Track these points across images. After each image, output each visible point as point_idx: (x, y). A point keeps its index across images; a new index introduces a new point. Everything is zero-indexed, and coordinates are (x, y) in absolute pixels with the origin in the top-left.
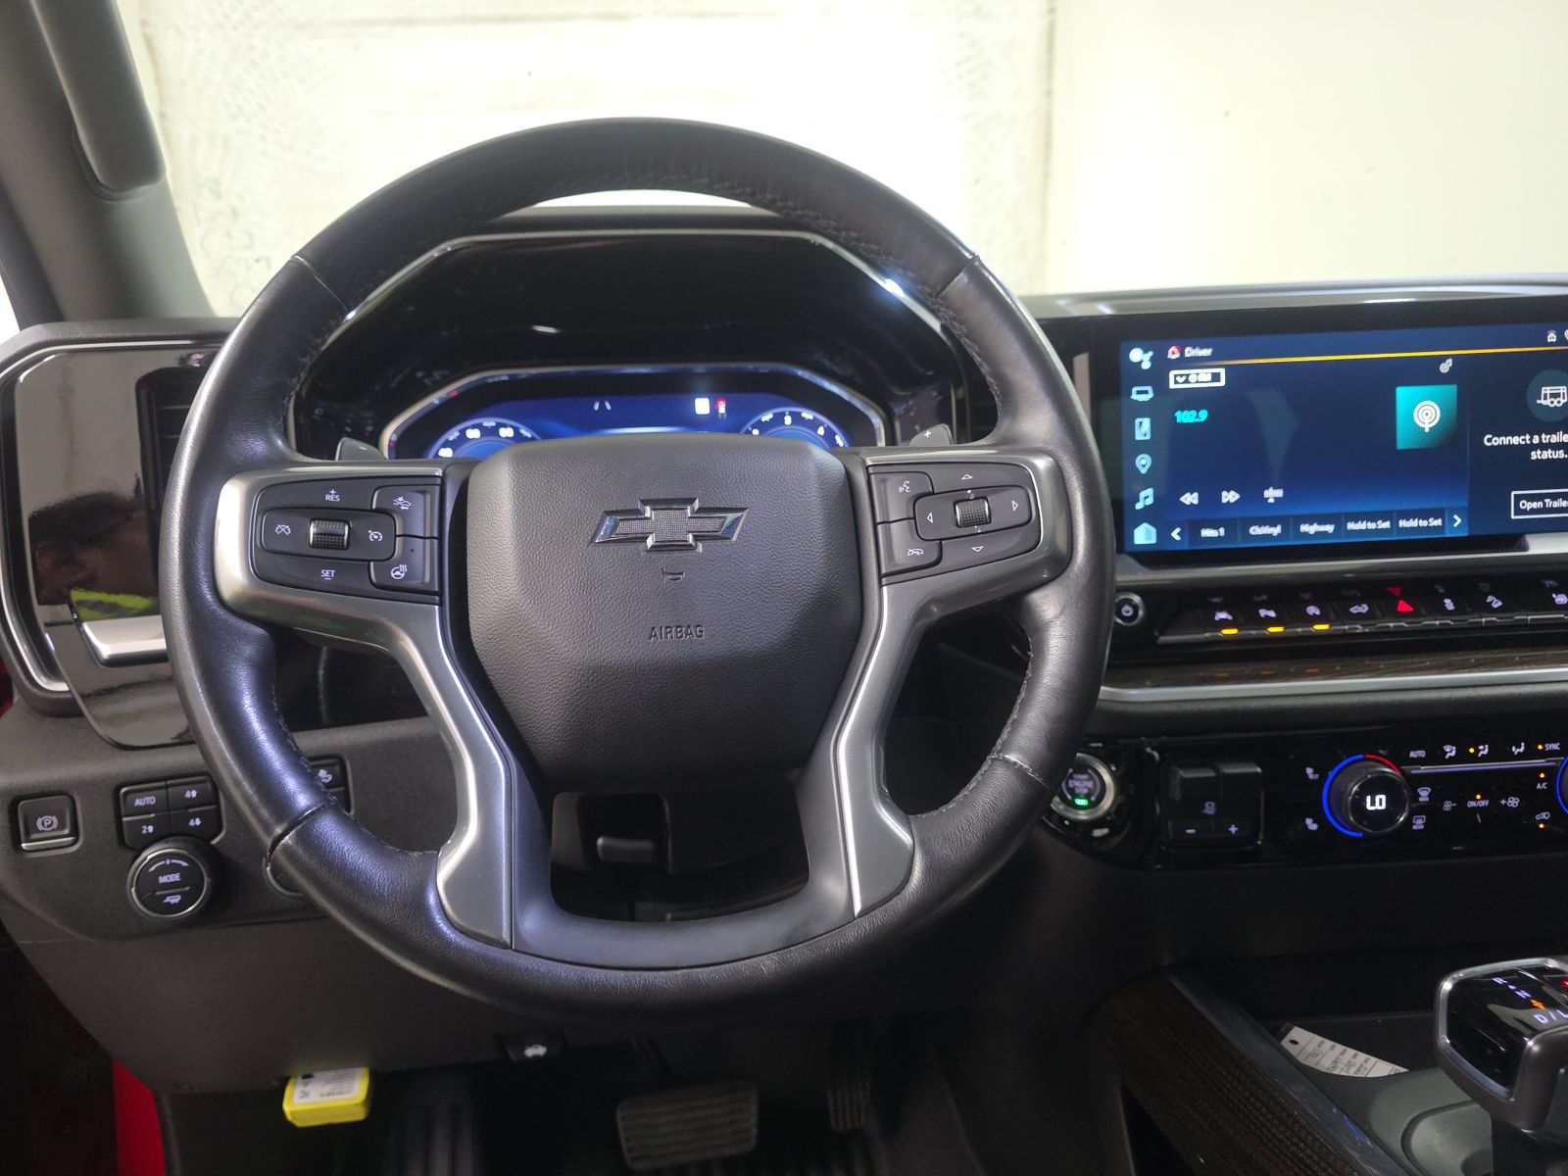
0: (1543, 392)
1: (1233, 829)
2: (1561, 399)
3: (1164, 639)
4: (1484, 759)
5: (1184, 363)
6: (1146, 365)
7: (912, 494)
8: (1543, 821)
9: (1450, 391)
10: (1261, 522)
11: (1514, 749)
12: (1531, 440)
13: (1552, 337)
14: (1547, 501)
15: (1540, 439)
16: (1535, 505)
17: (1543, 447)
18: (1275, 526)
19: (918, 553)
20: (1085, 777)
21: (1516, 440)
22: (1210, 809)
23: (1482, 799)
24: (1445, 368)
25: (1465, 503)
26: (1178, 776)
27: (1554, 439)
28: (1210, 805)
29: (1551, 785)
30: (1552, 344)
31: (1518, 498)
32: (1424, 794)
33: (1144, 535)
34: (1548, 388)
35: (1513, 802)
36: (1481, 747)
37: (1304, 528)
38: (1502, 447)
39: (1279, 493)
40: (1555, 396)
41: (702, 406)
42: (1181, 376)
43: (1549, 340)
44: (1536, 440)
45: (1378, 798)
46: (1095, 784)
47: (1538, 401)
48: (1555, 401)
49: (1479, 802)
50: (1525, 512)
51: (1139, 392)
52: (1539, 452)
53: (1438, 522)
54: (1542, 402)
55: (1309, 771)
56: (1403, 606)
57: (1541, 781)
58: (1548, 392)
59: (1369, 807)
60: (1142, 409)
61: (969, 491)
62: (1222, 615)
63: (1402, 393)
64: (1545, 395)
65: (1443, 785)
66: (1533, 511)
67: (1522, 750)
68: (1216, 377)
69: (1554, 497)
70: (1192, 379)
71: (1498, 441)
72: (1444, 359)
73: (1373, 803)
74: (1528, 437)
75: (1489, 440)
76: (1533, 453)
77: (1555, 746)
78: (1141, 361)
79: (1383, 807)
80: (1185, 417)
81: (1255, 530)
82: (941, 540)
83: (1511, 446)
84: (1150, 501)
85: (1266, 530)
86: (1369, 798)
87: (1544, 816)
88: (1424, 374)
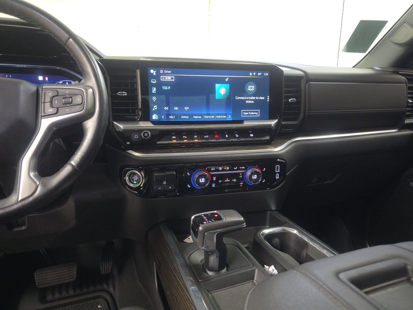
0: (249, 87)
1: (170, 188)
2: (253, 89)
3: (158, 143)
4: (228, 170)
5: (164, 74)
6: (155, 74)
7: (52, 96)
8: (241, 185)
9: (228, 85)
10: (184, 115)
11: (235, 168)
12: (246, 98)
13: (251, 74)
14: (250, 113)
15: (248, 98)
16: (247, 113)
17: (249, 100)
18: (187, 116)
19: (51, 111)
20: (136, 176)
21: (243, 98)
22: (165, 183)
23: (228, 180)
24: (227, 80)
25: (231, 113)
26: (155, 175)
27: (251, 98)
28: (165, 182)
29: (243, 177)
30: (251, 76)
31: (243, 112)
32: (214, 179)
33: (155, 117)
34: (250, 86)
35: (235, 180)
36: (227, 168)
37: (194, 117)
38: (239, 99)
39: (188, 108)
40: (252, 88)
41: (41, 78)
42: (163, 77)
43: (250, 75)
44: (247, 98)
45: (202, 179)
46: (138, 178)
47: (248, 89)
48: (251, 89)
49: (227, 180)
50: (244, 115)
51: (153, 81)
52: (248, 101)
53: (225, 117)
54: (249, 89)
55: (188, 173)
56: (216, 136)
57: (241, 175)
58: (250, 87)
59: (200, 181)
60: (154, 85)
61: (67, 96)
62: (174, 137)
63: (217, 86)
64: (249, 88)
65: (219, 177)
66: (246, 115)
67: (236, 168)
68: (172, 78)
69: (251, 112)
70: (166, 78)
71: (238, 98)
72: (227, 78)
73: (201, 180)
74: (245, 97)
75: (237, 98)
76: (246, 101)
77: (244, 168)
78: (154, 73)
79: (204, 181)
80: (165, 88)
81: (183, 117)
82: (58, 108)
83: (241, 99)
84: (156, 108)
85: (185, 117)
86: (200, 179)
87: (242, 183)
88: (222, 81)
